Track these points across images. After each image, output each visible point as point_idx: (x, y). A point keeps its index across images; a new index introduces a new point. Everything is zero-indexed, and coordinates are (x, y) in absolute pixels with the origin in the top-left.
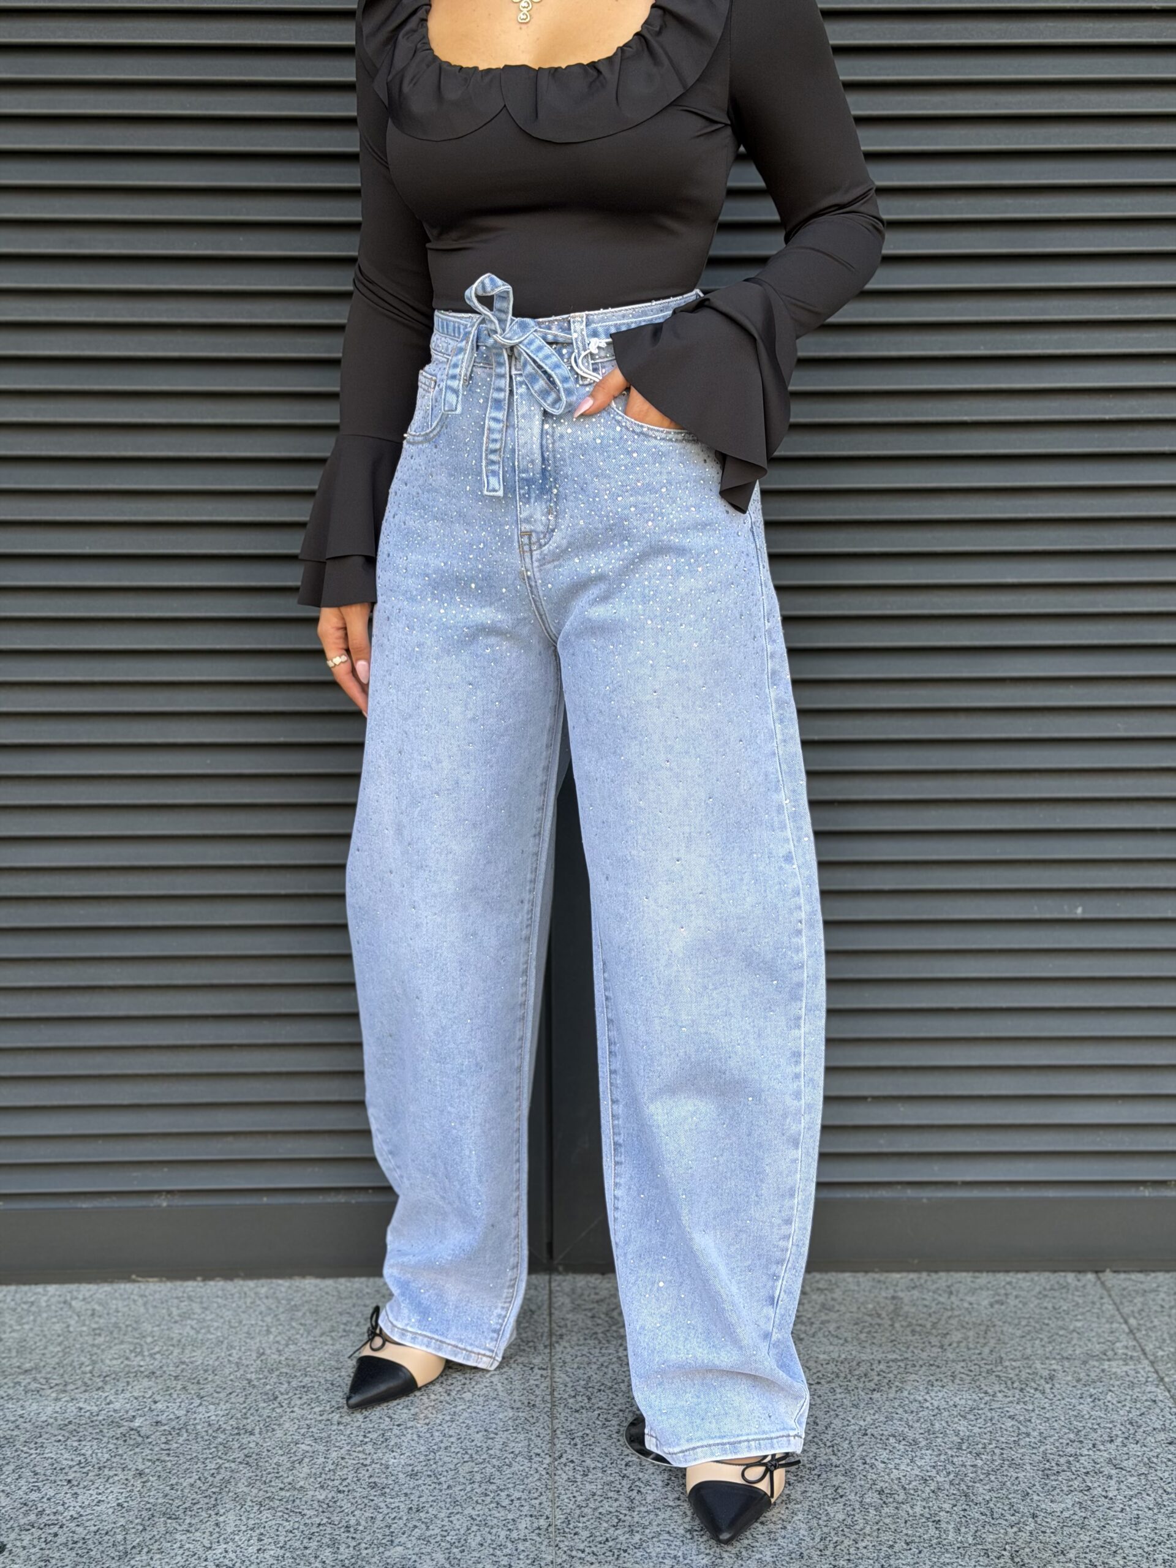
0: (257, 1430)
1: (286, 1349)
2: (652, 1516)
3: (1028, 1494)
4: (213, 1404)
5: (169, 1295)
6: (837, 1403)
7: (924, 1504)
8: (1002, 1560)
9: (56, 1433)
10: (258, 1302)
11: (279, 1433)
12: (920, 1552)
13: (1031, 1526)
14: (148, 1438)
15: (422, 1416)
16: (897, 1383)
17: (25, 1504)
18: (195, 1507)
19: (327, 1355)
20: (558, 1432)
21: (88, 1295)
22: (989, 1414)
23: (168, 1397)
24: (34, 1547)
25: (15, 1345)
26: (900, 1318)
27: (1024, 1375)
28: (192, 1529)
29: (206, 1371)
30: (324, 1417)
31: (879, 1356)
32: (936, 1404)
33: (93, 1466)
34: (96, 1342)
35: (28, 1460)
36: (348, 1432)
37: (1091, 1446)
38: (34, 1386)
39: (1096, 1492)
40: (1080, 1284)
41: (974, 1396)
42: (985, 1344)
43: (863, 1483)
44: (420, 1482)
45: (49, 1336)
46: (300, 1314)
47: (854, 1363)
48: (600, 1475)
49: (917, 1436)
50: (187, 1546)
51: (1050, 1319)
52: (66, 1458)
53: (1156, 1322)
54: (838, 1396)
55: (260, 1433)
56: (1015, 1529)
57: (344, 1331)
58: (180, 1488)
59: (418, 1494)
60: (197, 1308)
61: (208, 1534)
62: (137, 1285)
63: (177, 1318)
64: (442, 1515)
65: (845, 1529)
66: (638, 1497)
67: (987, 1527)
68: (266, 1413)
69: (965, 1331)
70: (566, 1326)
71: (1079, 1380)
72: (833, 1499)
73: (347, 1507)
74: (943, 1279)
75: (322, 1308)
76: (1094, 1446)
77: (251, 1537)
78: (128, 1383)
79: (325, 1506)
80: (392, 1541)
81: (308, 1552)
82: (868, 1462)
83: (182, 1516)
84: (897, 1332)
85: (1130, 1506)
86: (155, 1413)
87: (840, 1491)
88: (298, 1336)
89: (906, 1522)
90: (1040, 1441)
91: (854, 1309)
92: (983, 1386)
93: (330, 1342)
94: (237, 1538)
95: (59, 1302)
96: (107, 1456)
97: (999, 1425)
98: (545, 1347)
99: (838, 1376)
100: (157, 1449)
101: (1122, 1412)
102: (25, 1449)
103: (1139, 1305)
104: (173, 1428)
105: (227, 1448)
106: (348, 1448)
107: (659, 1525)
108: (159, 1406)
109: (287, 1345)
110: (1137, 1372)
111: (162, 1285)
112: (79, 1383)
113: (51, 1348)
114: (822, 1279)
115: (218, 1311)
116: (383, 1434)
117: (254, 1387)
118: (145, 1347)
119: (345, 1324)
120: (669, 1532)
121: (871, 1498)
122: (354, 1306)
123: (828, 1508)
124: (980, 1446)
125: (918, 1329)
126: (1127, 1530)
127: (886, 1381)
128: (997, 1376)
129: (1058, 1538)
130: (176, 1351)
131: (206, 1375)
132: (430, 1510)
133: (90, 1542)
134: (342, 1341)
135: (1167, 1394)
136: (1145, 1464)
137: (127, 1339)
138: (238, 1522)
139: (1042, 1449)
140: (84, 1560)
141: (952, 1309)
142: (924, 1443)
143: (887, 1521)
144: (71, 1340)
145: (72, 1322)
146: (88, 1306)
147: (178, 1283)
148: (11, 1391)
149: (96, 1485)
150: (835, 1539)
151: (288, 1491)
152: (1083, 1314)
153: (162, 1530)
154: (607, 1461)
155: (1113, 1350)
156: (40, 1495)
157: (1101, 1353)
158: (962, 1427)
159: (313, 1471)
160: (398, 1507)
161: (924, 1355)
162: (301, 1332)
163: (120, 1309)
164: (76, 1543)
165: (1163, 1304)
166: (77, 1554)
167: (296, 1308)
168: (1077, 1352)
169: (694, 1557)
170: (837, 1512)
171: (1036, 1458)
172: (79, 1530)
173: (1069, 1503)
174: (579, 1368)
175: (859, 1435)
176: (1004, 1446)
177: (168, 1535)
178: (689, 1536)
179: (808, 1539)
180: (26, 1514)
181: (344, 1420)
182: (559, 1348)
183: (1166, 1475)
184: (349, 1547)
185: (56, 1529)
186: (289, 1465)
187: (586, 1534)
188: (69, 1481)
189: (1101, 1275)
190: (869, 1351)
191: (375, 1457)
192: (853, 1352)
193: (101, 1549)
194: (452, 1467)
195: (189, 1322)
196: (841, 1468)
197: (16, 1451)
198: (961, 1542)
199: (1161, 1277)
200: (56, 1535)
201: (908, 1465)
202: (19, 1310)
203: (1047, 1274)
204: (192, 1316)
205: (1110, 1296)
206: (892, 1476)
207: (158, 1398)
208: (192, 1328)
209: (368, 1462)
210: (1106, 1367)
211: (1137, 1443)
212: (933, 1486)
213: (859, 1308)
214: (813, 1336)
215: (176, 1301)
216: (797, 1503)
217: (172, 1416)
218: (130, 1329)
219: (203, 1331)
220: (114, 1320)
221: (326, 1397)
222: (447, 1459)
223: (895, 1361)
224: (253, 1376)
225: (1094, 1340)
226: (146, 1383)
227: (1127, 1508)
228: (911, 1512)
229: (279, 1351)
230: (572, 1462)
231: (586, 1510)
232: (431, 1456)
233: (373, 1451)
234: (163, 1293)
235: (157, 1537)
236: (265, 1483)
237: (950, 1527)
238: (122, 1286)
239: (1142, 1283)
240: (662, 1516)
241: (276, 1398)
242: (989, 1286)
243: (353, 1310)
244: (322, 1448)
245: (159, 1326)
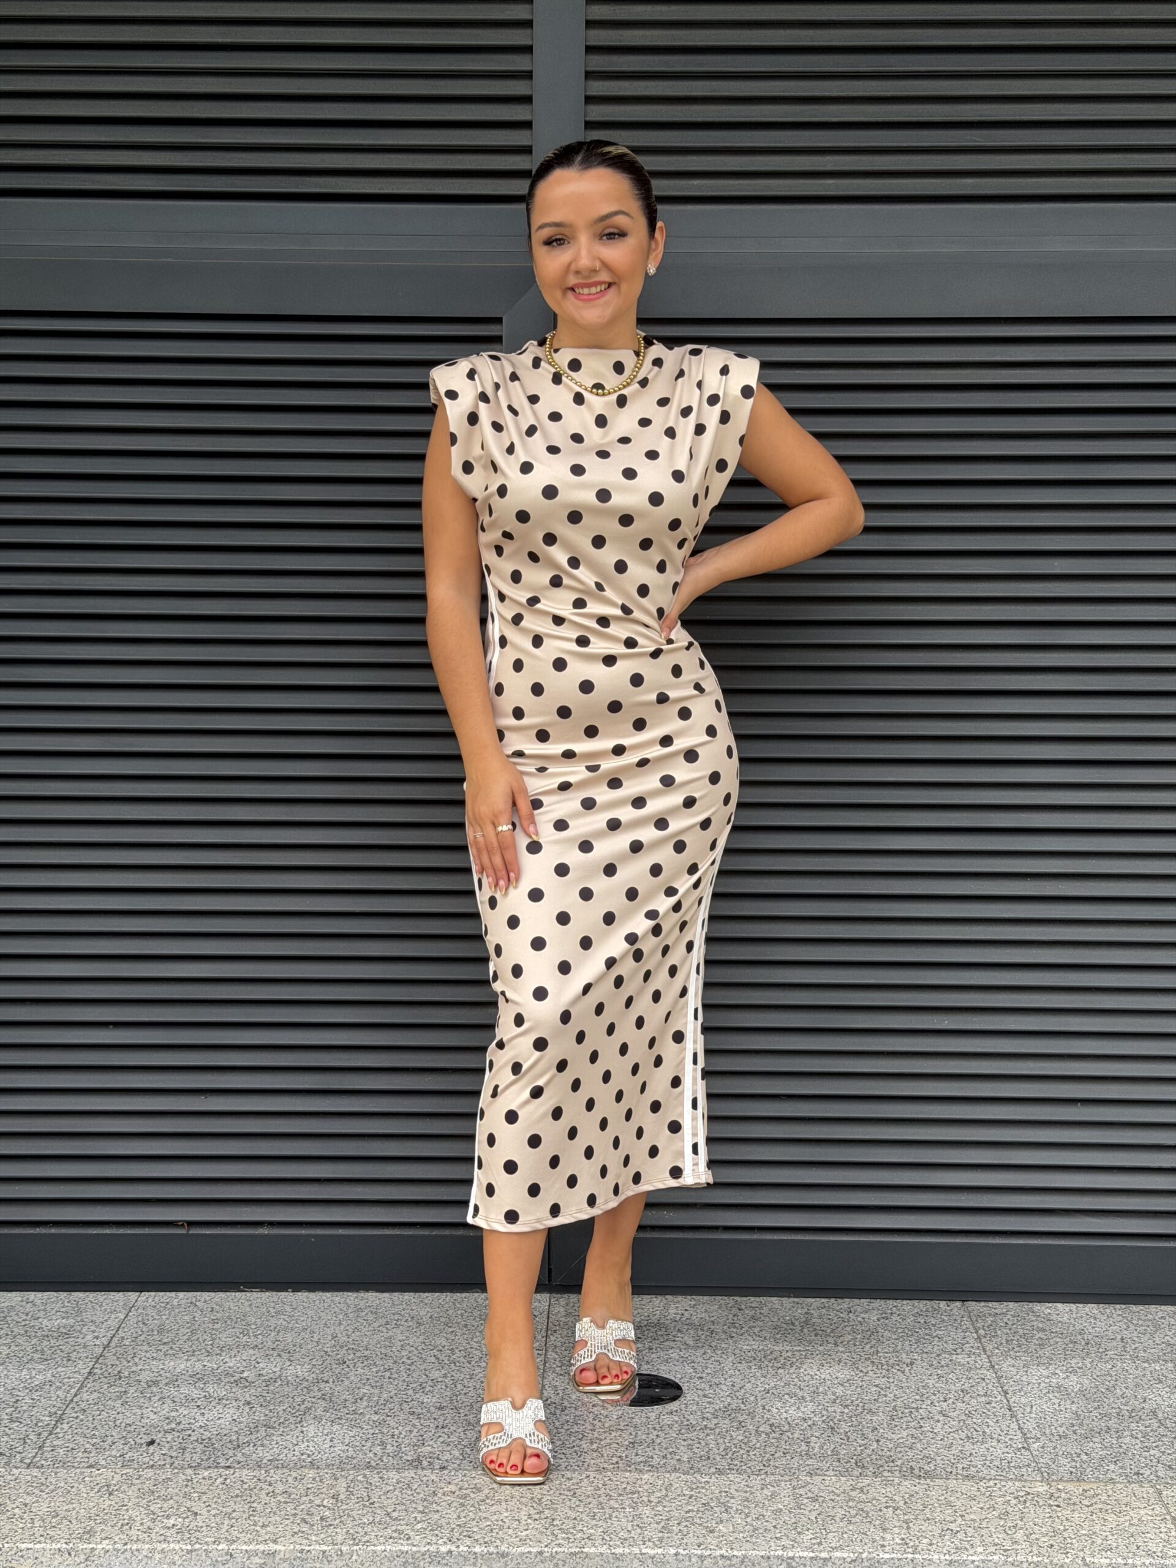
0: (331, 1380)
1: (353, 1335)
2: (607, 1434)
3: (876, 1429)
4: (299, 1365)
5: (268, 1300)
6: (751, 1375)
7: (801, 1432)
8: (849, 1464)
9: (188, 1379)
10: (334, 1306)
11: (346, 1383)
12: (792, 1458)
13: (875, 1445)
14: (253, 1383)
15: (449, 1375)
16: (797, 1364)
17: (168, 1418)
18: (287, 1422)
19: (382, 1339)
20: (546, 1386)
21: (208, 1299)
22: (861, 1384)
23: (267, 1360)
24: (175, 1441)
25: (156, 1328)
26: (809, 1326)
27: (891, 1362)
28: (285, 1434)
29: (295, 1346)
30: (380, 1374)
31: (787, 1349)
32: (823, 1377)
33: (215, 1398)
34: (215, 1327)
35: (169, 1394)
36: (396, 1383)
37: (929, 1403)
38: (171, 1352)
39: (925, 1429)
40: (949, 1308)
41: (852, 1373)
42: (867, 1343)
43: (760, 1420)
44: (445, 1412)
45: (181, 1323)
46: (364, 1314)
47: (769, 1352)
48: (573, 1411)
49: (805, 1395)
50: (281, 1443)
51: (920, 1329)
52: (195, 1393)
53: (999, 1333)
54: (753, 1370)
55: (333, 1382)
56: (862, 1448)
57: (396, 1324)
58: (276, 1411)
59: (443, 1418)
60: (288, 1309)
61: (295, 1436)
62: (244, 1293)
63: (274, 1314)
64: (460, 1430)
65: (743, 1445)
66: (599, 1424)
67: (843, 1446)
68: (337, 1372)
69: (855, 1334)
70: (560, 1325)
71: (931, 1365)
72: (737, 1428)
73: (392, 1424)
74: (846, 1303)
75: (381, 1311)
76: (932, 1403)
77: (326, 1439)
78: (238, 1352)
79: (378, 1424)
80: (423, 1444)
81: (364, 1448)
82: (767, 1407)
83: (277, 1427)
84: (804, 1334)
85: (947, 1438)
86: (258, 1369)
87: (743, 1424)
88: (362, 1327)
89: (786, 1442)
90: (894, 1400)
91: (776, 1320)
92: (860, 1367)
93: (385, 1331)
94: (316, 1440)
95: (188, 1303)
96: (224, 1393)
97: (866, 1390)
98: (543, 1337)
99: (755, 1359)
100: (259, 1390)
101: (957, 1385)
102: (167, 1388)
103: (990, 1322)
104: (271, 1378)
105: (309, 1390)
106: (396, 1392)
107: (611, 1439)
108: (261, 1365)
109: (354, 1332)
110: (977, 1362)
111: (263, 1294)
112: (204, 1351)
113: (182, 1330)
114: (755, 1301)
115: (303, 1311)
116: (421, 1385)
117: (329, 1356)
118: (251, 1331)
119: (397, 1320)
120: (618, 1444)
121: (765, 1428)
122: (404, 1310)
123: (733, 1433)
124: (849, 1401)
125: (820, 1332)
126: (942, 1450)
127: (789, 1362)
128: (873, 1362)
129: (892, 1454)
130: (273, 1334)
131: (295, 1348)
132: (451, 1427)
133: (214, 1440)
134: (394, 1330)
135: (994, 1375)
136: (966, 1414)
137: (237, 1325)
138: (316, 1431)
139: (894, 1404)
140: (210, 1449)
141: (849, 1321)
142: (810, 1398)
143: (773, 1441)
144: (196, 1326)
145: (196, 1315)
146: (209, 1306)
147: (274, 1293)
148: (154, 1355)
149: (217, 1409)
150: (734, 1450)
151: (352, 1414)
152: (946, 1326)
153: (264, 1434)
154: (580, 1403)
155: (962, 1348)
156: (178, 1414)
157: (953, 1350)
158: (839, 1391)
159: (370, 1404)
160: (429, 1426)
161: (821, 1348)
162: (364, 1324)
163: (232, 1308)
164: (204, 1440)
165: (1008, 1322)
166: (205, 1446)
167: (361, 1310)
168: (935, 1349)
169: (633, 1457)
170: (739, 1436)
171: (888, 1409)
172: (205, 1433)
173: (905, 1434)
174: (565, 1350)
175: (762, 1393)
176: (866, 1402)
177: (267, 1438)
178: (631, 1445)
179: (715, 1449)
180: (168, 1424)
181: (393, 1376)
182: (552, 1338)
183: (979, 1421)
184: (393, 1446)
185: (190, 1432)
186: (353, 1400)
187: (561, 1443)
188: (198, 1406)
189: (965, 1303)
190: (781, 1344)
191: (414, 1397)
192: (769, 1346)
193: (221, 1443)
194: (469, 1404)
195: (282, 1317)
196: (747, 1411)
197: (160, 1389)
198: (823, 1454)
199: (1011, 1305)
200: (190, 1435)
201: (795, 1410)
202: (158, 1307)
203: (925, 1302)
204: (284, 1313)
205: (970, 1317)
206: (782, 1417)
207: (259, 1360)
208: (284, 1320)
209: (409, 1400)
210: (954, 1358)
211: (964, 1402)
212: (810, 1423)
213: (779, 1319)
214: (742, 1335)
215: (272, 1304)
216: (711, 1430)
217: (270, 1371)
218: (239, 1320)
219: (293, 1322)
220: (227, 1314)
221: (381, 1363)
222: (465, 1400)
223: (800, 1351)
224: (329, 1350)
225: (950, 1342)
226: (251, 1352)
227: (946, 1439)
228: (791, 1437)
229: (347, 1335)
230: (555, 1403)
231: (561, 1430)
232: (455, 1398)
233: (413, 1394)
234: (263, 1299)
235: (260, 1438)
236: (336, 1410)
237: (817, 1446)
238: (233, 1294)
239: (995, 1309)
240: (614, 1434)
241: (345, 1363)
242: (880, 1308)
243: (402, 1313)
244: (377, 1391)
245: (260, 1318)
